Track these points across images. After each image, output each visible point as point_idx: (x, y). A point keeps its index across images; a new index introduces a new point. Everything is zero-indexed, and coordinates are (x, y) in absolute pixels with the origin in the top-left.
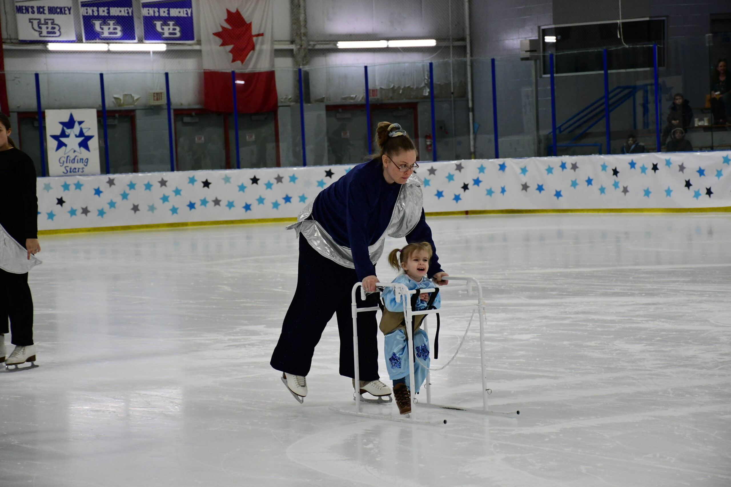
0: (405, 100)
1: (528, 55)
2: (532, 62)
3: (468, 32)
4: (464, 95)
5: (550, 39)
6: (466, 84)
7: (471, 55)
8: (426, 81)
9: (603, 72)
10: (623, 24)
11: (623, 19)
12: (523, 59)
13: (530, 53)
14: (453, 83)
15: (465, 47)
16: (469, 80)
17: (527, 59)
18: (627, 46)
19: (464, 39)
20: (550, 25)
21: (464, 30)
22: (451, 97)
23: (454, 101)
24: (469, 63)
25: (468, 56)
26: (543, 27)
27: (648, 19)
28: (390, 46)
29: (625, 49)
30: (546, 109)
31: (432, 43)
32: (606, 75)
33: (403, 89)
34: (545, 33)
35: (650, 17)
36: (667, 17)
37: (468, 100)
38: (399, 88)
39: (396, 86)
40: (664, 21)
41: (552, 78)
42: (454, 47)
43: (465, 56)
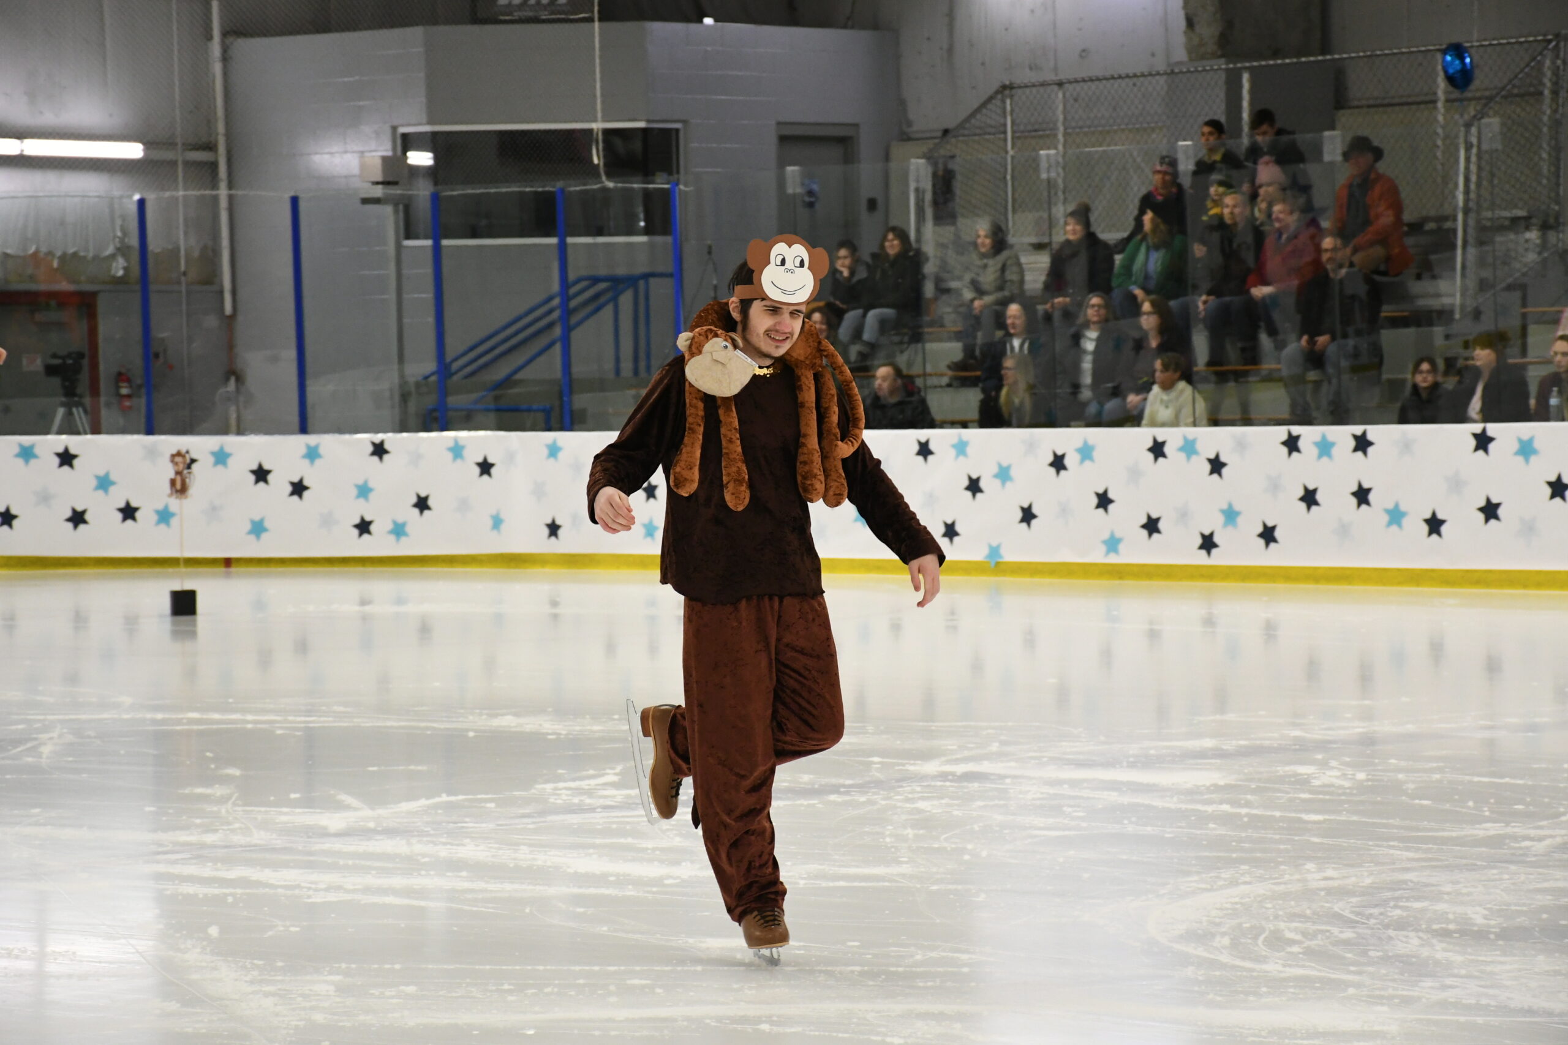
0: (65, 286)
1: (378, 192)
2: (388, 210)
3: (221, 128)
4: (210, 278)
5: (420, 158)
6: (216, 252)
7: (231, 186)
8: (117, 240)
9: (554, 240)
10: (607, 132)
11: (605, 120)
12: (366, 201)
13: (383, 189)
14: (186, 250)
15: (213, 166)
16: (225, 242)
17: (376, 201)
18: (610, 185)
19: (211, 147)
20: (420, 124)
21: (210, 123)
22: (179, 283)
23: (188, 293)
24: (223, 203)
25: (223, 185)
26: (403, 130)
27: (642, 125)
28: (27, 153)
29: (605, 190)
30: (422, 321)
31: (134, 151)
32: (562, 247)
33: (60, 258)
34: (408, 142)
35: (648, 121)
36: (684, 122)
37: (221, 292)
38: (50, 253)
39: (44, 249)
40: (677, 130)
41: (437, 249)
42: (187, 164)
43: (215, 186)
